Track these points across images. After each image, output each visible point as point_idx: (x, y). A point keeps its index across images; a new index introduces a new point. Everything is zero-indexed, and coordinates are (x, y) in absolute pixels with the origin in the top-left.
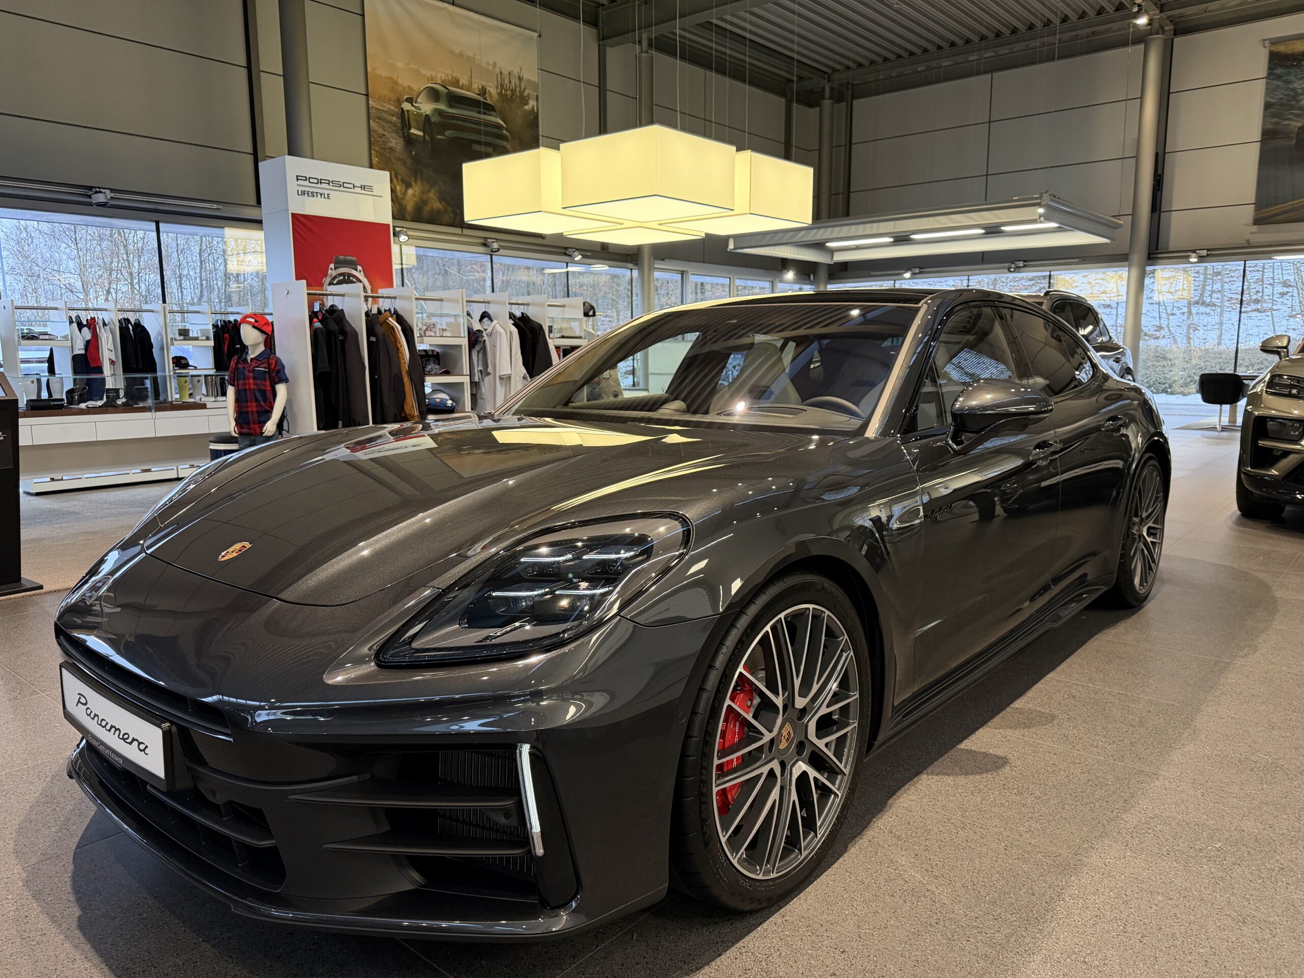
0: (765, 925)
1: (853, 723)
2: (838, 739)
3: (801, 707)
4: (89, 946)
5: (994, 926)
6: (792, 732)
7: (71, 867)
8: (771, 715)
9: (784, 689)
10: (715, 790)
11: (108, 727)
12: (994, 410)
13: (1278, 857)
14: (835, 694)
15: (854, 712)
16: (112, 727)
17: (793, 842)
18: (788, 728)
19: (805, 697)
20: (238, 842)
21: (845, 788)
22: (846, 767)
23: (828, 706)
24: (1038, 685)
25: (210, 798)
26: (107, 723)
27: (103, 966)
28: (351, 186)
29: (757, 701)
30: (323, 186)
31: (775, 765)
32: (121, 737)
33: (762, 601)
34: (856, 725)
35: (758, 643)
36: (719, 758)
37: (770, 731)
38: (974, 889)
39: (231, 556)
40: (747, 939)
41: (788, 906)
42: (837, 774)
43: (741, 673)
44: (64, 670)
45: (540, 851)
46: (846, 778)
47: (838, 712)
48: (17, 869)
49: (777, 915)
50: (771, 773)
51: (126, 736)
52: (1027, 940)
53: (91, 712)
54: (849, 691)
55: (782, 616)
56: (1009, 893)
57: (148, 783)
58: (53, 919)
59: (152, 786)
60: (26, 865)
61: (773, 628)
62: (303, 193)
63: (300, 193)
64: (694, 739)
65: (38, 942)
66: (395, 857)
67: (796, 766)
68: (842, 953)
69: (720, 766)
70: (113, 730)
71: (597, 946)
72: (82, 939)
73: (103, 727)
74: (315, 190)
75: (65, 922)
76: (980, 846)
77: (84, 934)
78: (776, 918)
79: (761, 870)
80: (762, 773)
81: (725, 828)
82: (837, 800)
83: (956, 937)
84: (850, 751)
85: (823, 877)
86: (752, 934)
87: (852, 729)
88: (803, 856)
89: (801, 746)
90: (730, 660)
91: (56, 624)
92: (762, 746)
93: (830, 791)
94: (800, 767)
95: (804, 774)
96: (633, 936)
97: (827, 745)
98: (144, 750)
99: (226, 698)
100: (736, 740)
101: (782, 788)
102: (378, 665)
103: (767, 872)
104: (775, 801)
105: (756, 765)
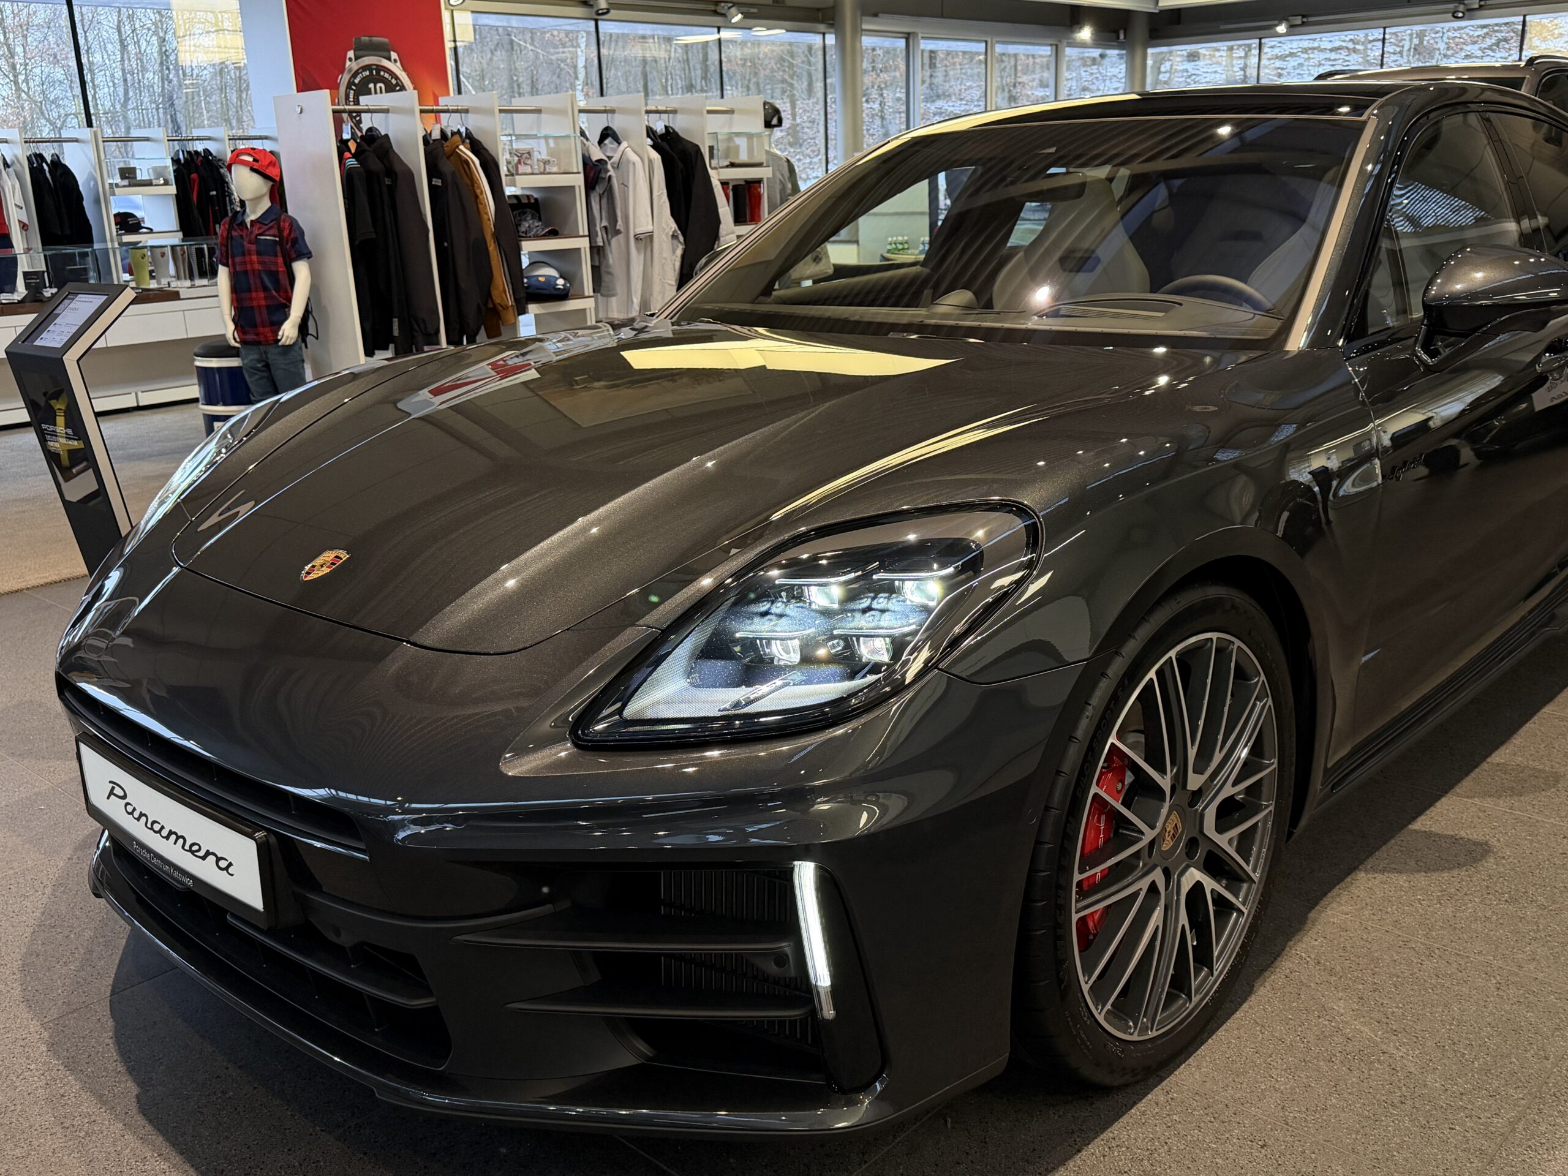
0: (1141, 1106)
1: (1267, 806)
2: (1246, 831)
3: (1196, 788)
4: (161, 1138)
5: (1490, 1106)
6: (1180, 825)
7: (110, 1023)
8: (1153, 803)
9: (1173, 763)
10: (1075, 917)
11: (165, 833)
12: (1490, 299)
14: (1245, 764)
15: (1270, 791)
16: (171, 833)
17: (1180, 984)
18: (1175, 818)
19: (1202, 773)
20: (374, 999)
21: (1254, 902)
22: (1254, 869)
23: (1232, 786)
24: (1530, 726)
25: (332, 937)
26: (163, 828)
27: (187, 1167)
29: (1129, 777)
31: (1157, 876)
32: (187, 847)
33: (1144, 632)
34: (1271, 808)
35: (1137, 698)
36: (1080, 873)
37: (1152, 827)
38: (1454, 1051)
39: (321, 574)
40: (1116, 1126)
41: (1173, 1077)
42: (1243, 881)
43: (1112, 744)
44: (80, 745)
45: (828, 1012)
46: (1254, 887)
47: (1246, 791)
48: (34, 1026)
49: (1157, 1090)
50: (1153, 888)
51: (195, 848)
52: (1543, 1128)
53: (134, 809)
54: (1264, 759)
55: (1172, 654)
56: (1508, 1056)
57: (227, 911)
58: (102, 1100)
59: (234, 916)
60: (46, 1020)
61: (1160, 673)
64: (1047, 846)
65: (87, 1133)
66: (611, 1022)
67: (1187, 874)
68: (1262, 1147)
69: (1083, 883)
70: (173, 837)
71: (894, 1137)
72: (149, 1128)
73: (155, 832)
75: (119, 1103)
76: (1458, 984)
77: (151, 1122)
78: (1157, 1095)
79: (1135, 1028)
80: (1141, 889)
81: (1088, 970)
82: (1242, 920)
83: (1433, 1124)
84: (1260, 850)
85: (1221, 1032)
86: (1125, 1119)
87: (1266, 817)
88: (1193, 1004)
89: (1192, 844)
90: (1098, 727)
91: (58, 677)
92: (1141, 849)
93: (1231, 907)
94: (1192, 874)
95: (1198, 887)
96: (946, 1121)
97: (1230, 842)
98: (226, 869)
99: (342, 794)
100: (1101, 841)
101: (1166, 908)
102: (576, 745)
103: (1144, 1030)
104: (1158, 927)
105: (1130, 879)
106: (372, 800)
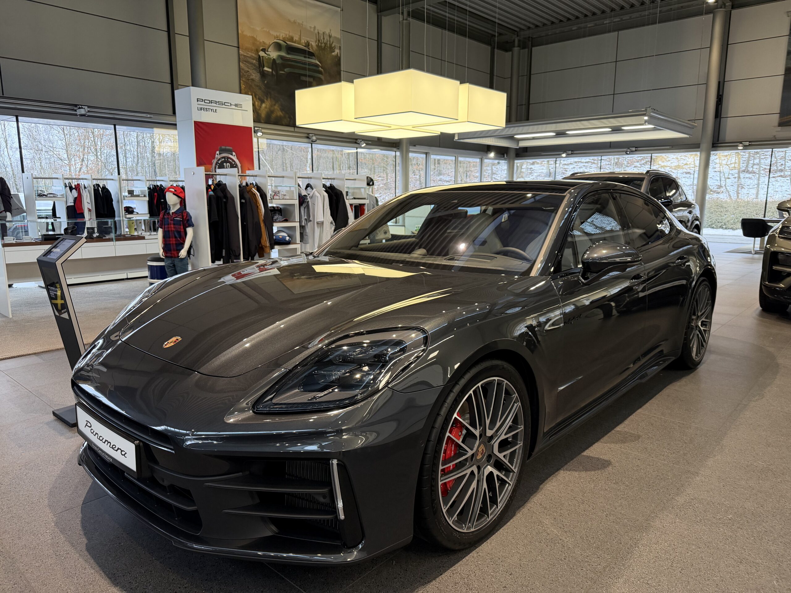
0: (467, 558)
1: (520, 444)
2: (511, 453)
3: (490, 435)
4: (93, 560)
5: (597, 561)
6: (484, 449)
7: (80, 515)
8: (472, 440)
9: (480, 425)
10: (440, 483)
11: (104, 441)
12: (607, 260)
13: (764, 524)
14: (510, 427)
15: (521, 437)
16: (106, 441)
17: (484, 511)
18: (482, 447)
19: (492, 430)
20: (176, 507)
21: (515, 480)
22: (515, 468)
23: (505, 435)
24: (632, 417)
25: (161, 482)
26: (103, 439)
27: (101, 572)
28: (229, 105)
29: (464, 432)
30: (213, 104)
31: (475, 469)
32: (111, 446)
33: (468, 376)
34: (522, 444)
35: (466, 400)
36: (442, 466)
37: (472, 449)
38: (587, 540)
39: (170, 345)
40: (457, 565)
41: (480, 547)
42: (510, 472)
43: (455, 418)
44: (77, 406)
45: (342, 517)
46: (515, 474)
47: (511, 437)
48: (51, 516)
49: (474, 552)
50: (472, 473)
51: (114, 447)
52: (615, 570)
53: (94, 431)
54: (518, 425)
55: (479, 384)
56: (607, 542)
57: (125, 472)
58: (73, 545)
59: (127, 473)
60: (56, 513)
61: (475, 392)
62: (201, 109)
63: (199, 109)
64: (428, 455)
65: (65, 558)
66: (263, 518)
67: (486, 469)
68: (510, 575)
69: (443, 470)
70: (107, 442)
71: (373, 568)
72: (89, 556)
73: (101, 440)
74: (208, 107)
75: (79, 546)
76: (592, 514)
77: (90, 554)
78: (474, 554)
79: (465, 527)
80: (467, 473)
81: (445, 504)
82: (510, 488)
83: (575, 567)
84: (517, 460)
85: (501, 530)
86: (460, 563)
87: (520, 447)
88: (490, 519)
89: (489, 457)
90: (449, 411)
91: (72, 380)
92: (467, 458)
93: (506, 482)
94: (488, 469)
95: (491, 473)
96: (393, 562)
97: (504, 456)
98: (124, 455)
99: (169, 428)
100: (452, 454)
101: (478, 481)
102: (254, 412)
103: (469, 528)
104: (474, 488)
105: (463, 469)
106: (181, 431)
